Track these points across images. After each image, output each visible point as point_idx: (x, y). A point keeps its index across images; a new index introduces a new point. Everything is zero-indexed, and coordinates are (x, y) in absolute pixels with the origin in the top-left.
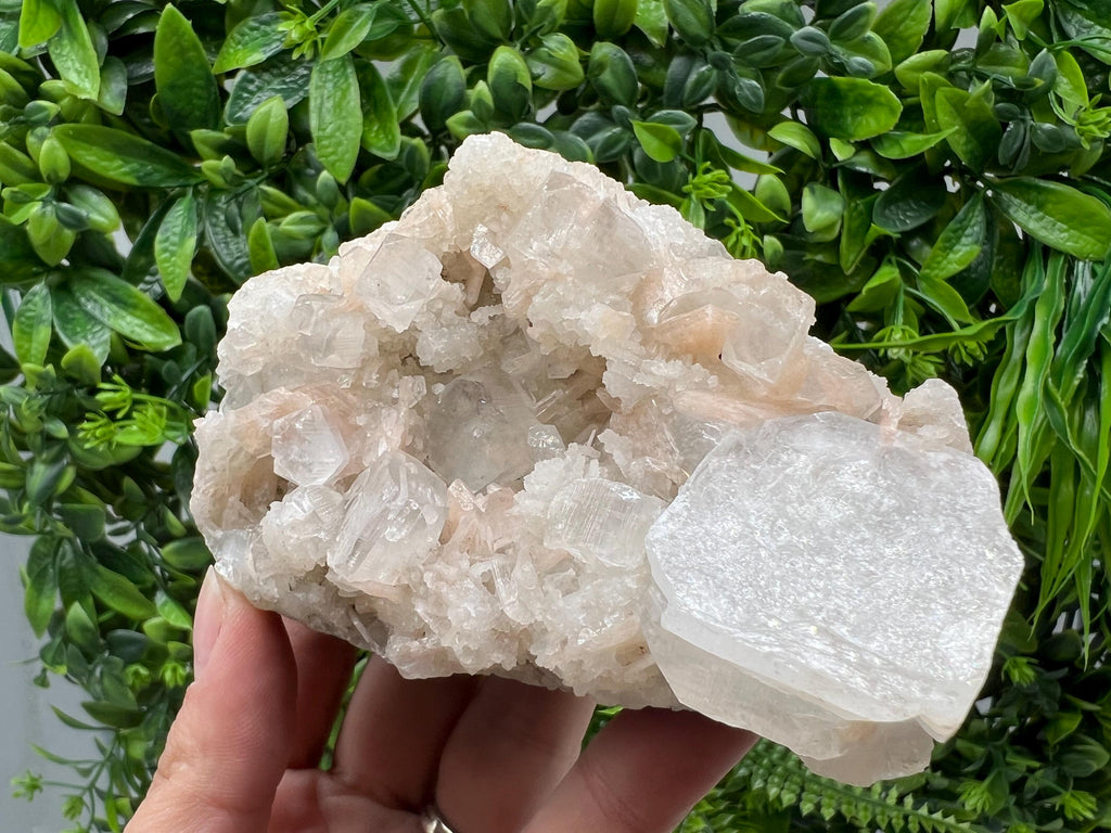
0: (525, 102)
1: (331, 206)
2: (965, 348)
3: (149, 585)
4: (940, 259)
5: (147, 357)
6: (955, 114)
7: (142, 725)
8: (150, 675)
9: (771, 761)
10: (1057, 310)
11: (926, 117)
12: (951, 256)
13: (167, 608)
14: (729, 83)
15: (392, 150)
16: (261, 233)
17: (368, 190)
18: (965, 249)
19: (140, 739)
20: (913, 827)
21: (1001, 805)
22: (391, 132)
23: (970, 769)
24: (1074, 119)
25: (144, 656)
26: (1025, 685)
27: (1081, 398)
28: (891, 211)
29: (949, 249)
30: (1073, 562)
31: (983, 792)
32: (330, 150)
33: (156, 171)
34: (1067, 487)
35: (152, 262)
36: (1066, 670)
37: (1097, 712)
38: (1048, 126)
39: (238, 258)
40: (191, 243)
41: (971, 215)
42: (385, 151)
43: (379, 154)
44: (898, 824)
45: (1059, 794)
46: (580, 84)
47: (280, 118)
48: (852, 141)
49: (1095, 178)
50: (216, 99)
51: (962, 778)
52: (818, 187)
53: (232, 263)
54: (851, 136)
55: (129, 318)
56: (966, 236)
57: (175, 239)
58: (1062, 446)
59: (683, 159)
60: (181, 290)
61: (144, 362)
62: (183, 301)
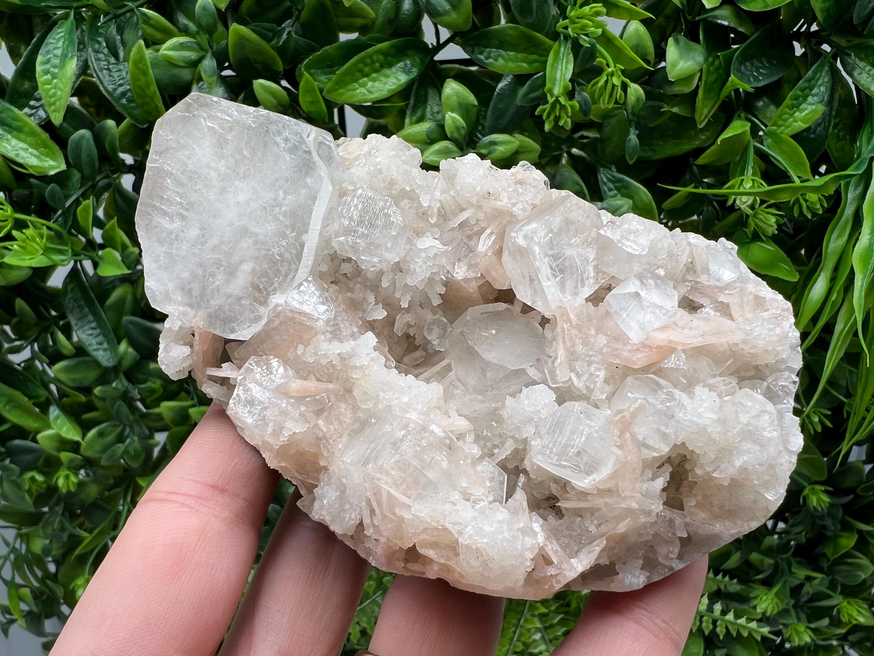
1: (210, 31)
2: (806, 201)
3: (43, 399)
4: (787, 116)
5: (32, 180)
7: (41, 524)
8: (45, 482)
12: (797, 114)
13: (59, 422)
16: (141, 59)
17: (248, 18)
18: (810, 108)
19: (40, 537)
20: (721, 631)
21: (783, 606)
23: (759, 577)
25: (40, 464)
26: (818, 509)
28: (746, 67)
29: (795, 107)
31: (773, 598)
35: (35, 88)
36: (851, 496)
37: (869, 532)
39: (121, 85)
40: (72, 66)
41: (818, 75)
44: (708, 628)
51: (753, 585)
52: (681, 37)
53: (115, 90)
55: (14, 142)
56: (813, 96)
57: (57, 61)
60: (62, 113)
61: (31, 186)
62: (65, 124)
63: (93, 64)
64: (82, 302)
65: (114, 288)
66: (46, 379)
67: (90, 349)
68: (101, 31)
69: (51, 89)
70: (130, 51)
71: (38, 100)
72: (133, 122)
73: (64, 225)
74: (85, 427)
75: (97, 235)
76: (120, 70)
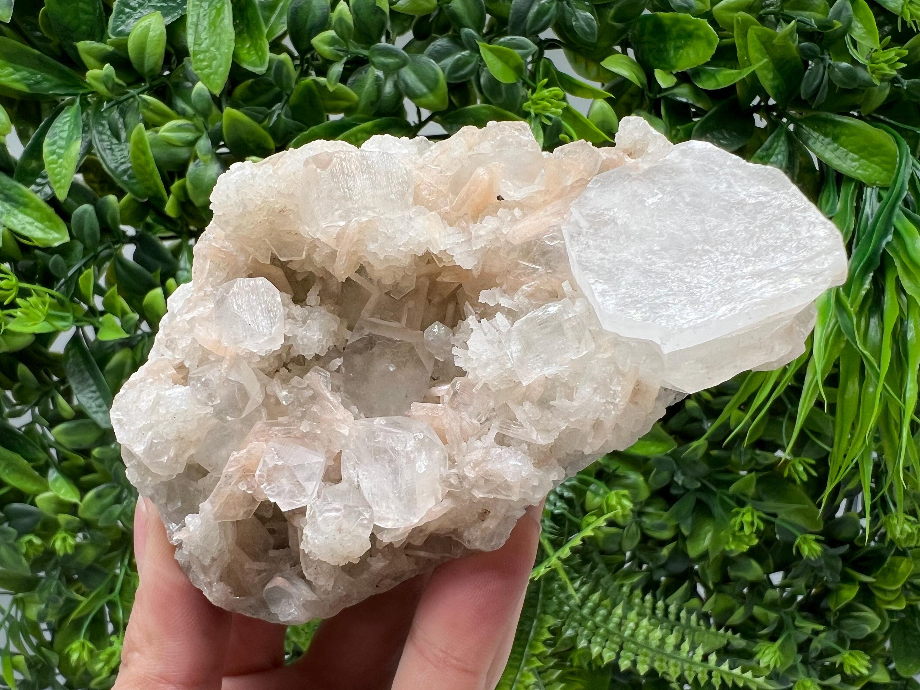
0: (383, 25)
1: (205, 114)
3: (42, 462)
5: (37, 252)
6: (764, 51)
7: (38, 589)
8: (42, 545)
9: (594, 623)
10: (848, 228)
11: (739, 53)
13: (58, 484)
14: (568, 15)
15: (262, 64)
16: (141, 140)
17: (241, 102)
19: (36, 603)
20: (716, 682)
21: (791, 663)
22: (261, 49)
23: (764, 632)
24: (867, 59)
25: (38, 526)
26: (813, 559)
27: (867, 307)
30: (856, 452)
31: (775, 652)
32: (205, 63)
33: (45, 80)
34: (854, 384)
35: (42, 167)
36: (848, 546)
37: (872, 583)
38: (845, 64)
39: (122, 163)
40: (77, 147)
41: (775, 144)
42: (255, 66)
43: (250, 68)
44: (703, 679)
45: (838, 653)
46: (434, 10)
47: (158, 32)
48: (674, 72)
49: (882, 117)
50: (101, 14)
51: (758, 640)
52: (643, 113)
53: (117, 168)
54: (674, 67)
55: (21, 216)
57: (63, 143)
58: (850, 347)
59: (525, 83)
60: (67, 190)
61: (36, 257)
62: (70, 200)
63: (97, 145)
64: (83, 367)
65: (114, 353)
66: (46, 442)
67: (90, 412)
68: (105, 114)
69: (56, 168)
70: (131, 132)
71: (45, 177)
72: (133, 196)
73: (66, 293)
74: (83, 490)
75: (98, 302)
76: (121, 150)
